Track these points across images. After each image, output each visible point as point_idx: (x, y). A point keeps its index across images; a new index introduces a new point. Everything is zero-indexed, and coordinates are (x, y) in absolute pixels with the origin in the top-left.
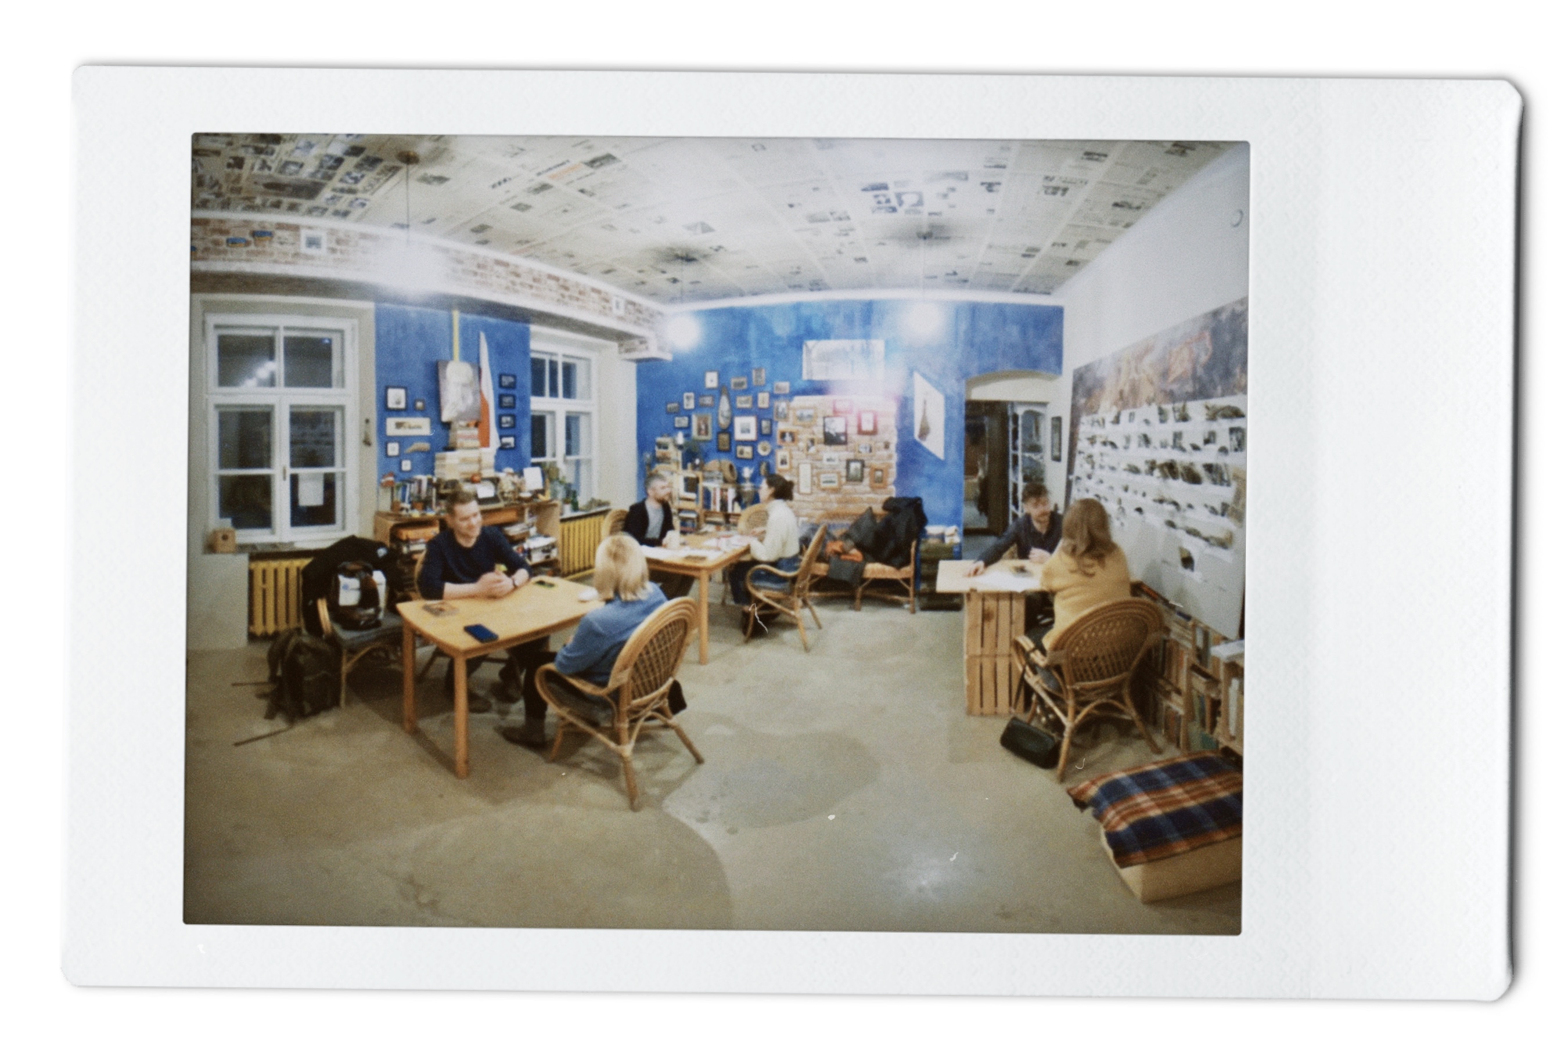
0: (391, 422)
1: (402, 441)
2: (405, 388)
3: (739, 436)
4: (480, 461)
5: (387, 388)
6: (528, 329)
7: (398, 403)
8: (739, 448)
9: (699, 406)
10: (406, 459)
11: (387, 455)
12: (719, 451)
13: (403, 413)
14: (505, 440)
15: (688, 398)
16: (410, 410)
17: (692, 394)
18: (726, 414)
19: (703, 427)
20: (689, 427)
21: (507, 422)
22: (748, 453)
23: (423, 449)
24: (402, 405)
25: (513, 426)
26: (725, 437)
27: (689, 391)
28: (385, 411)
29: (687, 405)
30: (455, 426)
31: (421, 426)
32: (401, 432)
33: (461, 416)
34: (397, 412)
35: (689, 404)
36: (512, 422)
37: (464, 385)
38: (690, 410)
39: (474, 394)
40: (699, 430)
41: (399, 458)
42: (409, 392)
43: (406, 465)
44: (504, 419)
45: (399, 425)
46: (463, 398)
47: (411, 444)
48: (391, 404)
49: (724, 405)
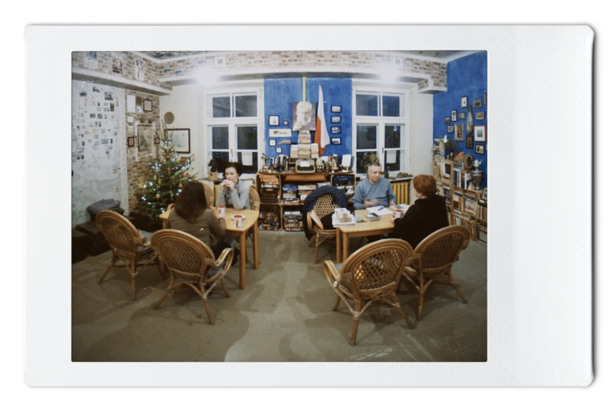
0: (271, 132)
1: (277, 140)
2: (279, 116)
3: (477, 139)
4: (311, 150)
5: (270, 116)
6: (351, 81)
7: (275, 122)
8: (477, 146)
9: (458, 119)
10: (279, 147)
11: (270, 146)
12: (467, 148)
13: (278, 127)
14: (333, 140)
15: (454, 114)
16: (280, 125)
17: (455, 111)
18: (471, 124)
19: (460, 132)
20: (454, 132)
21: (336, 130)
22: (481, 150)
23: (287, 143)
24: (277, 124)
25: (340, 133)
26: (470, 139)
27: (454, 110)
28: (268, 126)
29: (453, 119)
30: (300, 132)
31: (286, 133)
32: (277, 135)
33: (303, 128)
34: (275, 127)
35: (454, 118)
36: (339, 130)
37: (306, 113)
38: (454, 122)
39: (312, 117)
40: (458, 134)
41: (276, 146)
42: (280, 117)
43: (279, 150)
44: (333, 129)
45: (275, 132)
46: (306, 119)
47: (281, 141)
48: (271, 123)
49: (470, 119)
